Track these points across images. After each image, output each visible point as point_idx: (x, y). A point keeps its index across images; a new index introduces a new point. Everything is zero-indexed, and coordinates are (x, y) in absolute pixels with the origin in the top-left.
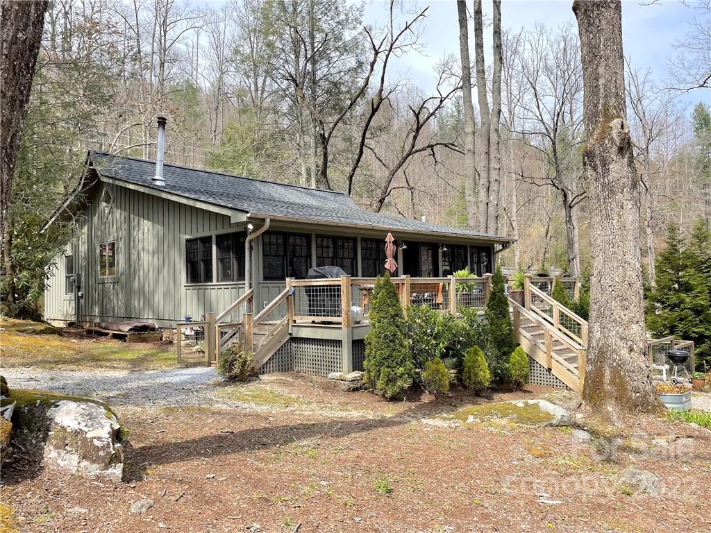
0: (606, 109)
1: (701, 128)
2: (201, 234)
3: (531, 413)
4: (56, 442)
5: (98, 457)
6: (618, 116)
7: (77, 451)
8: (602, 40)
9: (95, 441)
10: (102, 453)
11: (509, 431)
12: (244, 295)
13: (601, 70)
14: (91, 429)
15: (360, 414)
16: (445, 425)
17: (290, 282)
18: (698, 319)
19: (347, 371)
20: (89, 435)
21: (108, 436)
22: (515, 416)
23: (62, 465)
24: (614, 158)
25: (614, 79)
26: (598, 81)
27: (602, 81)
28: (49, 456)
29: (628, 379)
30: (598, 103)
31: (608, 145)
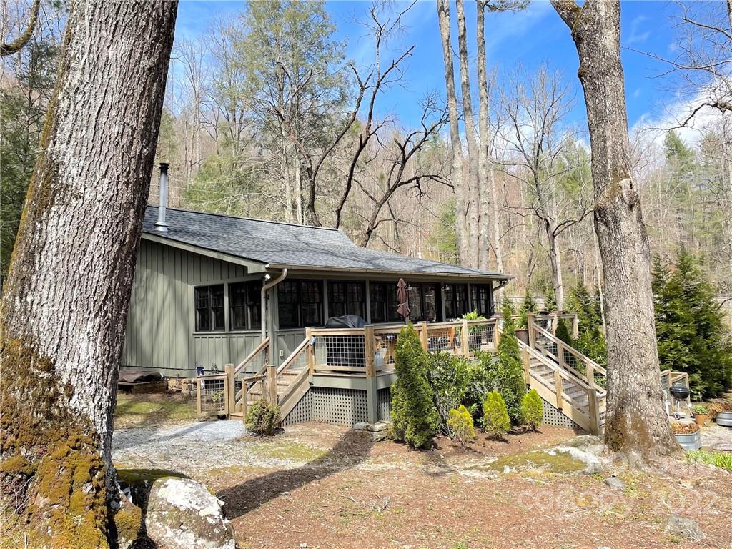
0: (615, 169)
1: (673, 154)
2: (211, 282)
3: (564, 462)
4: (171, 521)
5: (214, 535)
6: (627, 176)
7: (192, 529)
8: (608, 105)
9: (208, 518)
10: (216, 531)
11: (546, 481)
12: (261, 345)
13: (608, 133)
14: (202, 507)
15: (394, 466)
16: (483, 477)
17: (310, 331)
18: (687, 348)
19: (372, 420)
20: (202, 513)
21: (218, 513)
22: (549, 465)
23: (180, 544)
24: (625, 215)
25: (620, 141)
26: (605, 143)
27: (609, 143)
28: (165, 536)
29: (648, 423)
30: (607, 163)
31: (619, 203)
